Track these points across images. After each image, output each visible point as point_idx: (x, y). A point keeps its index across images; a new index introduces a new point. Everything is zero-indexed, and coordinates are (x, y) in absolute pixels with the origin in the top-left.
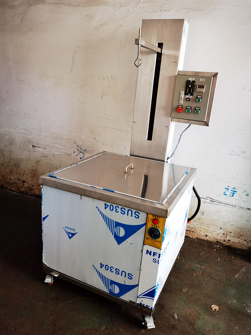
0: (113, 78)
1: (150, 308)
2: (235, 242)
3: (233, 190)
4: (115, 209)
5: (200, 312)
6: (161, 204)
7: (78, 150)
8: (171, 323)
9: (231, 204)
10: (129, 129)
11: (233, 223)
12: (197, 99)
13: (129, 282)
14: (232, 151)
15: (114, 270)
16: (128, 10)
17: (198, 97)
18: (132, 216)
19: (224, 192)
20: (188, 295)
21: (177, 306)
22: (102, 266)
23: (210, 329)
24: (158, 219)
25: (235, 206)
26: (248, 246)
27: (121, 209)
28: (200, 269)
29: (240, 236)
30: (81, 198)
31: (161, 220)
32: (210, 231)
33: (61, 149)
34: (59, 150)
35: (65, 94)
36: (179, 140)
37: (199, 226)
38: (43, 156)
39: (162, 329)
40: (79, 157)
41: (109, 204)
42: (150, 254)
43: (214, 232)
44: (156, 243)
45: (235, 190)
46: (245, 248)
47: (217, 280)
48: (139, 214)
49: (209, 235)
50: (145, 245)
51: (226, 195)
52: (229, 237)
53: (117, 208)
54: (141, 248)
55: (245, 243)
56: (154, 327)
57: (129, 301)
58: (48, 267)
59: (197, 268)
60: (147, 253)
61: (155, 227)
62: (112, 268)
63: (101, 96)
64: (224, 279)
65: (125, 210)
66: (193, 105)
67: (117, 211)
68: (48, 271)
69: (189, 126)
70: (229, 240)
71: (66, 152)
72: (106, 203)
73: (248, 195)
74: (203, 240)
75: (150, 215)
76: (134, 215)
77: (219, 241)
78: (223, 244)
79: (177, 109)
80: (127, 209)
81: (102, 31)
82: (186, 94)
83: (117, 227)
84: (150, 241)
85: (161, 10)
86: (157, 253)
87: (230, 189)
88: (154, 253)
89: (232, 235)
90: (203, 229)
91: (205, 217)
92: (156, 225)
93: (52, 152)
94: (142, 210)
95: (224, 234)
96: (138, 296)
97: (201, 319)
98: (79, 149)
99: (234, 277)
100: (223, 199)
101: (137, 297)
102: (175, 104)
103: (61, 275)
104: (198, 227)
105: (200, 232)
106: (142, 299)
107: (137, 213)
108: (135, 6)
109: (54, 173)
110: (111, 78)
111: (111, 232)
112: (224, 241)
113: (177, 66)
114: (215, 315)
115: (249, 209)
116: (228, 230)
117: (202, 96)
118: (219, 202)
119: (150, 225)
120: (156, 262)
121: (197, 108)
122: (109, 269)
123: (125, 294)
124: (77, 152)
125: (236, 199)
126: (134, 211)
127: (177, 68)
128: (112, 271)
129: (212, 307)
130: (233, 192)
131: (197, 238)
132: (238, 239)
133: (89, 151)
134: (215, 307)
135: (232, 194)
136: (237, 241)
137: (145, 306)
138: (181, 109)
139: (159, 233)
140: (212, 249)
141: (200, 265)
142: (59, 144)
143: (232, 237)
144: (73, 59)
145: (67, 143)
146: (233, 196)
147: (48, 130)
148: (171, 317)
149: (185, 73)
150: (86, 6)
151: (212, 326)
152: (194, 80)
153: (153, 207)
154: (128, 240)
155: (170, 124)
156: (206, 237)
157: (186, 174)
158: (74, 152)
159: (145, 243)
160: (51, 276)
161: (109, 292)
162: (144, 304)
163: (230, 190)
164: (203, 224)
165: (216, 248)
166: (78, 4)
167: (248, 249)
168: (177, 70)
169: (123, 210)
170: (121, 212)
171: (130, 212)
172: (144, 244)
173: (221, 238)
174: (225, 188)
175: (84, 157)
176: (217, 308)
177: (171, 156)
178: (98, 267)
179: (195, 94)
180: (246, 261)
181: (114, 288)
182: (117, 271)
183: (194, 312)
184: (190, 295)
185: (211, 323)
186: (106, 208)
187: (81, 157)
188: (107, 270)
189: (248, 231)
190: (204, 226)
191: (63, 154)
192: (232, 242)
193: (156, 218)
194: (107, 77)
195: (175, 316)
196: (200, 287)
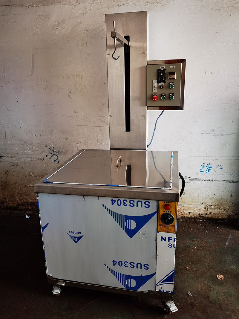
0: (78, 76)
1: (170, 292)
2: (216, 213)
3: (208, 166)
4: (122, 203)
5: (209, 284)
6: (170, 189)
7: (50, 153)
8: (189, 302)
9: (208, 179)
10: (102, 124)
11: (212, 197)
12: (170, 86)
13: (145, 273)
14: (203, 131)
15: (128, 264)
16: (85, 7)
17: (171, 83)
18: (142, 207)
19: (201, 170)
20: (193, 271)
21: (188, 284)
22: (115, 263)
23: (224, 298)
24: (170, 204)
25: (212, 181)
26: (228, 214)
27: (130, 202)
28: (194, 245)
29: (219, 207)
30: (84, 199)
31: (172, 204)
32: (192, 208)
33: (32, 154)
34: (30, 156)
35: (29, 98)
36: (155, 127)
37: (182, 205)
38: (13, 165)
39: (183, 310)
40: (52, 160)
41: (116, 199)
42: (165, 240)
43: (196, 208)
44: (170, 228)
45: (210, 166)
46: (226, 217)
47: (212, 251)
48: (149, 203)
49: (192, 211)
50: (159, 232)
51: (203, 172)
52: (210, 210)
53: (125, 202)
54: (155, 236)
55: (224, 212)
56: (178, 310)
57: (148, 291)
58: (54, 278)
59: (191, 245)
60: (162, 240)
61: (167, 212)
62: (126, 263)
63: (68, 96)
64: (218, 249)
65: (134, 202)
66: (167, 92)
67: (125, 204)
68: (54, 282)
69: (162, 113)
70: (210, 213)
71: (38, 157)
72: (112, 199)
73: (222, 168)
74: (187, 218)
75: (161, 202)
76: (144, 205)
77: (201, 215)
78: (205, 217)
79: (153, 97)
80: (136, 201)
81: (60, 30)
82: (158, 82)
83: (127, 221)
84: (164, 227)
85: (119, 5)
86: (172, 238)
87: (205, 165)
88: (169, 238)
89: (212, 208)
90: (186, 207)
91: (186, 196)
92: (168, 211)
93: (22, 160)
94: (153, 199)
95: (205, 208)
96: (157, 283)
97: (213, 291)
98: (52, 152)
99: (225, 245)
100: (201, 176)
101: (156, 285)
102: (149, 93)
103: (68, 282)
104: (181, 207)
105: (183, 211)
106: (161, 286)
107: (147, 203)
108: (92, 2)
109: (47, 179)
110: (77, 75)
111: (121, 227)
112: (206, 214)
113: (146, 56)
114: (223, 283)
115: (224, 181)
116: (208, 204)
117: (174, 82)
118: (197, 180)
119: (162, 212)
120: (172, 246)
121: (170, 94)
122: (123, 264)
123: (143, 286)
124: (49, 155)
125: (212, 174)
126: (143, 201)
127: (146, 58)
128: (126, 266)
129: (217, 276)
130: (208, 168)
131: (181, 217)
132: (218, 210)
133: (63, 152)
134: (220, 277)
135: (208, 170)
136: (217, 212)
137: (165, 291)
138: (156, 97)
139: (173, 217)
140: (197, 224)
141: (193, 241)
142: (29, 150)
143: (213, 209)
144: (32, 61)
145: (38, 148)
146: (208, 171)
147: (14, 137)
148: (186, 296)
149: (155, 63)
150: (40, 6)
151: (225, 294)
152: (164, 68)
153: (164, 194)
154: (140, 231)
155: (146, 112)
156: (190, 214)
157: (172, 158)
158: (47, 156)
159: (159, 231)
160: (58, 286)
161: (125, 288)
162: (163, 291)
163: (205, 167)
164: (185, 203)
165: (201, 222)
166: (30, 4)
167: (228, 217)
168: (146, 60)
169: (132, 202)
170: (130, 205)
171: (139, 203)
172: (157, 232)
173: (203, 212)
174: (201, 166)
175: (58, 159)
176: (222, 276)
177: (150, 144)
178: (111, 265)
179: (167, 82)
180: (229, 228)
181: (130, 282)
182: (132, 265)
183: (204, 286)
184: (195, 271)
185: (222, 292)
186: (113, 204)
187: (55, 160)
188: (120, 266)
189: (226, 201)
190: (187, 204)
191: (35, 160)
192: (213, 213)
193: (168, 203)
194: (72, 75)
195: (190, 294)
196: (200, 261)
